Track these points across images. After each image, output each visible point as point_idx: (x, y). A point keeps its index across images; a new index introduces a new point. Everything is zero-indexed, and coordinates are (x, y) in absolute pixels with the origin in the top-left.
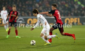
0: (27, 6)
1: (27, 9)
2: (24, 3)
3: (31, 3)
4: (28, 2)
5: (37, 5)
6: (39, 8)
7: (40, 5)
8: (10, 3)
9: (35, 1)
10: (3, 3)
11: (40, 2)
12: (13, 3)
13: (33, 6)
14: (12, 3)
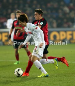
0: (49, 11)
1: (49, 16)
2: (44, 7)
3: (56, 5)
4: (51, 3)
5: (67, 9)
6: (69, 14)
7: (71, 10)
8: (21, 6)
9: (62, 3)
10: (10, 7)
11: (72, 5)
12: (27, 5)
13: (60, 11)
14: (24, 6)
